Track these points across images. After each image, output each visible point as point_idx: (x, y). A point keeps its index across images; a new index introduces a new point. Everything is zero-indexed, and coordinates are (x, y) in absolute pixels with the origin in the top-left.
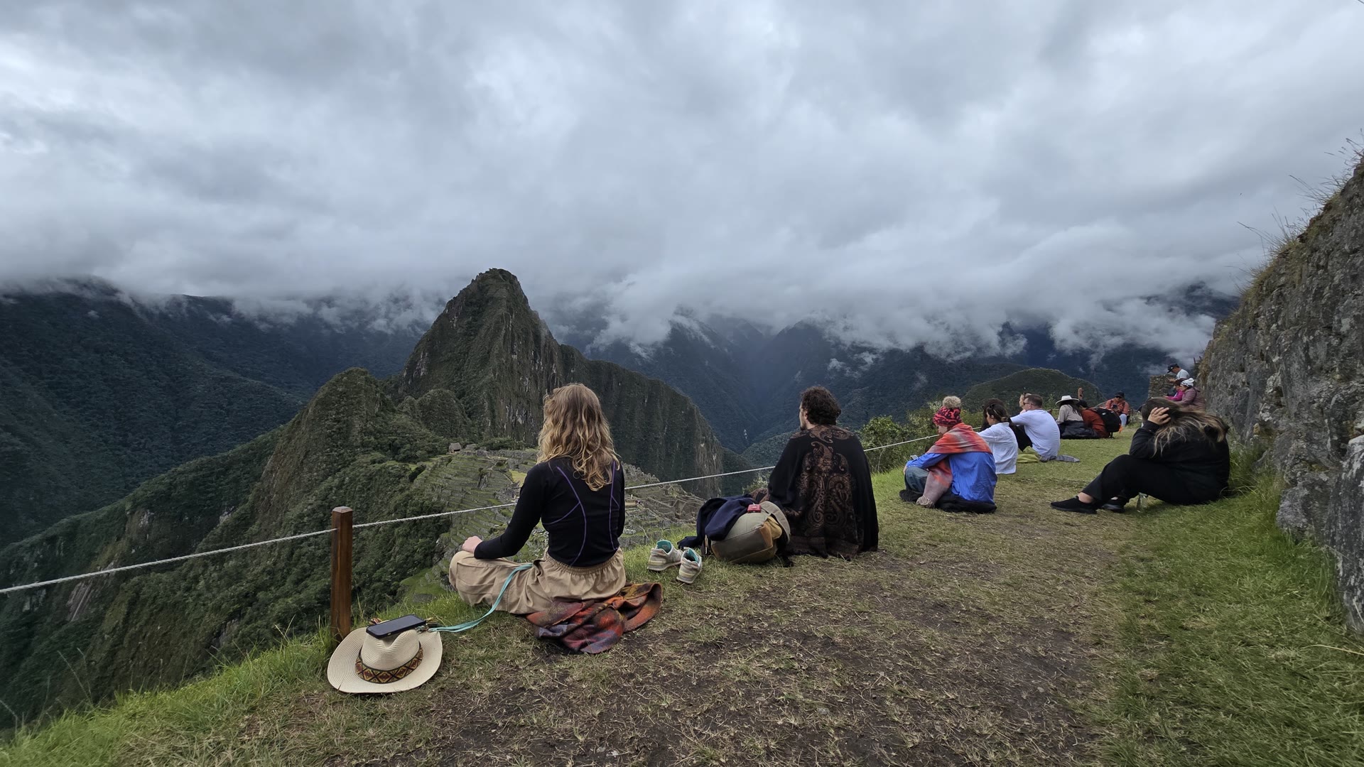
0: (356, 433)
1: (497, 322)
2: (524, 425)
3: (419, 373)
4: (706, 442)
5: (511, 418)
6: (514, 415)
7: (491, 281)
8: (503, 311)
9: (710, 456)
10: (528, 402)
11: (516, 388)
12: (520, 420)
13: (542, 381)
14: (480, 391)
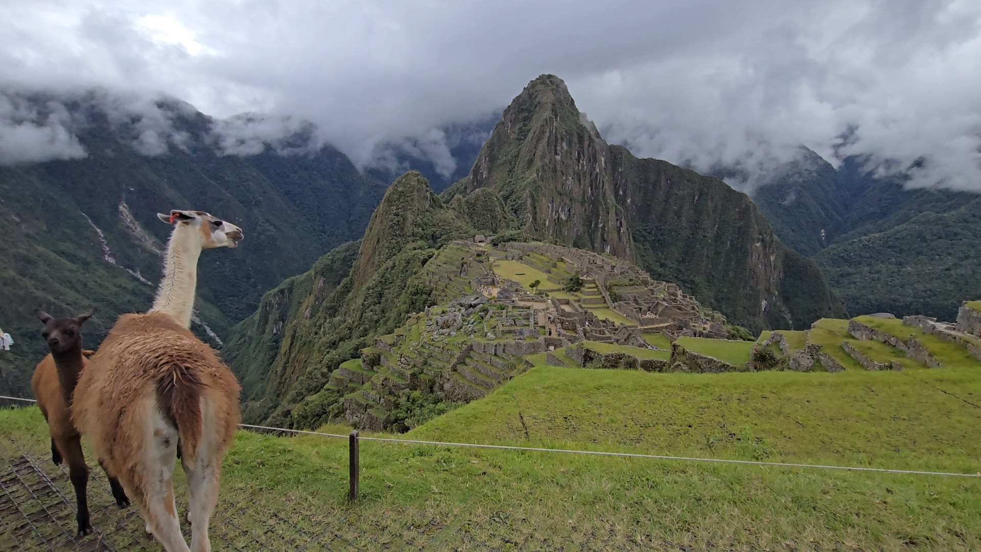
0: (409, 225)
1: (542, 126)
2: (567, 221)
3: (482, 176)
4: (763, 241)
5: (554, 214)
6: (557, 212)
7: (540, 87)
8: (548, 114)
9: (766, 256)
10: (571, 200)
11: (559, 188)
12: (563, 217)
13: (585, 180)
14: (524, 189)
